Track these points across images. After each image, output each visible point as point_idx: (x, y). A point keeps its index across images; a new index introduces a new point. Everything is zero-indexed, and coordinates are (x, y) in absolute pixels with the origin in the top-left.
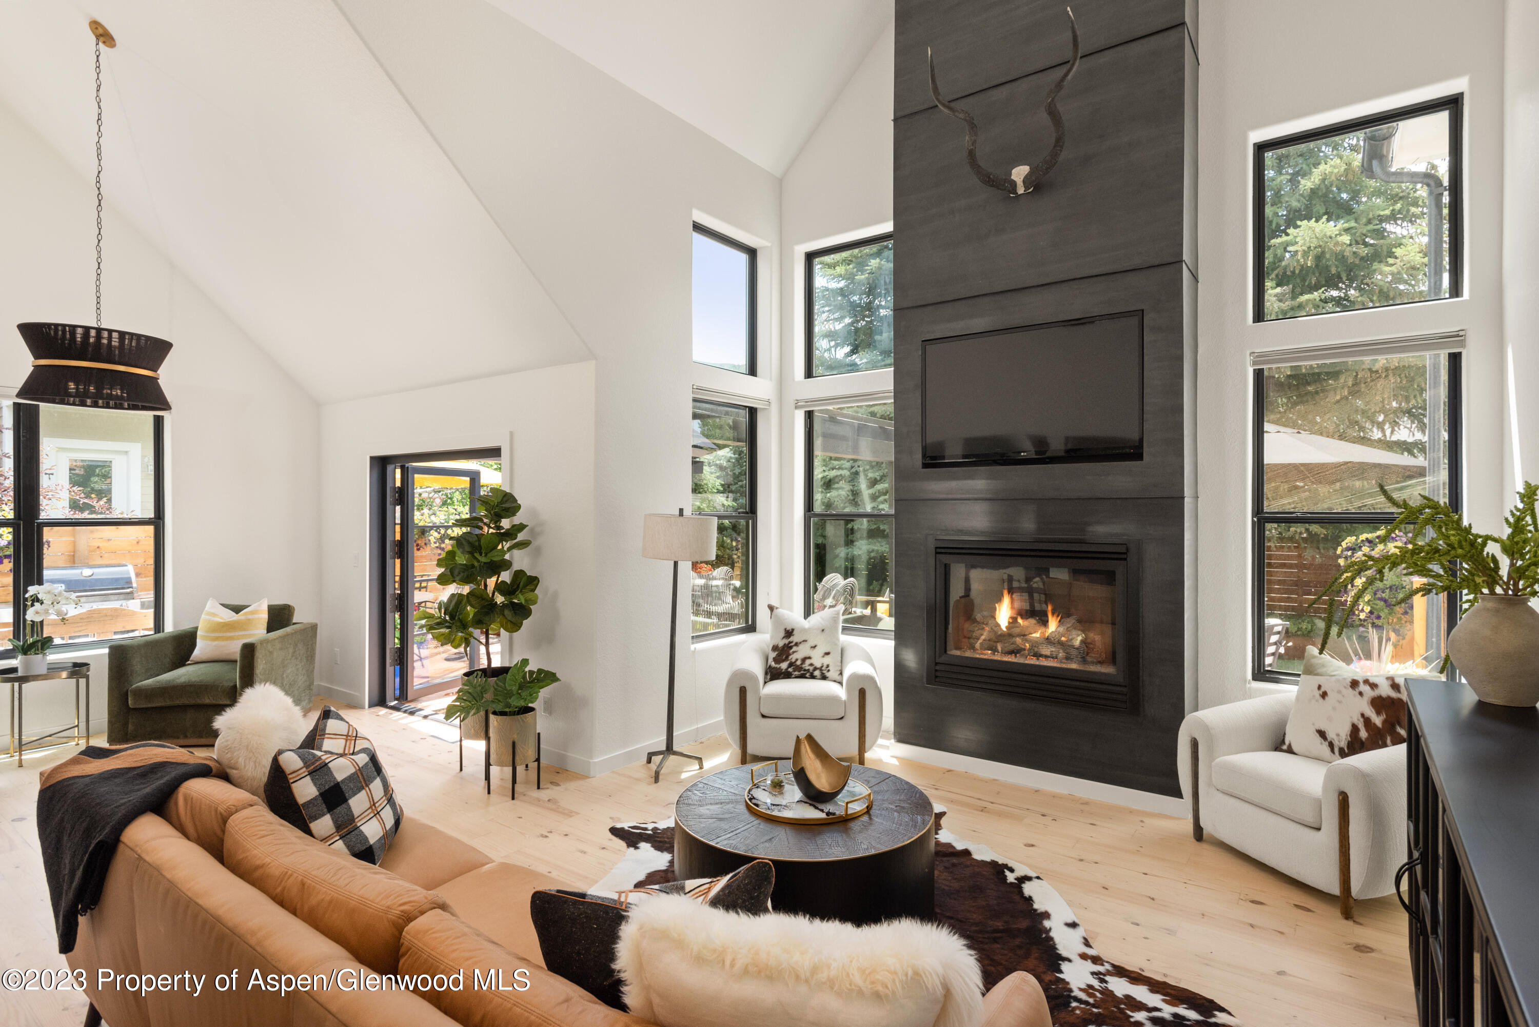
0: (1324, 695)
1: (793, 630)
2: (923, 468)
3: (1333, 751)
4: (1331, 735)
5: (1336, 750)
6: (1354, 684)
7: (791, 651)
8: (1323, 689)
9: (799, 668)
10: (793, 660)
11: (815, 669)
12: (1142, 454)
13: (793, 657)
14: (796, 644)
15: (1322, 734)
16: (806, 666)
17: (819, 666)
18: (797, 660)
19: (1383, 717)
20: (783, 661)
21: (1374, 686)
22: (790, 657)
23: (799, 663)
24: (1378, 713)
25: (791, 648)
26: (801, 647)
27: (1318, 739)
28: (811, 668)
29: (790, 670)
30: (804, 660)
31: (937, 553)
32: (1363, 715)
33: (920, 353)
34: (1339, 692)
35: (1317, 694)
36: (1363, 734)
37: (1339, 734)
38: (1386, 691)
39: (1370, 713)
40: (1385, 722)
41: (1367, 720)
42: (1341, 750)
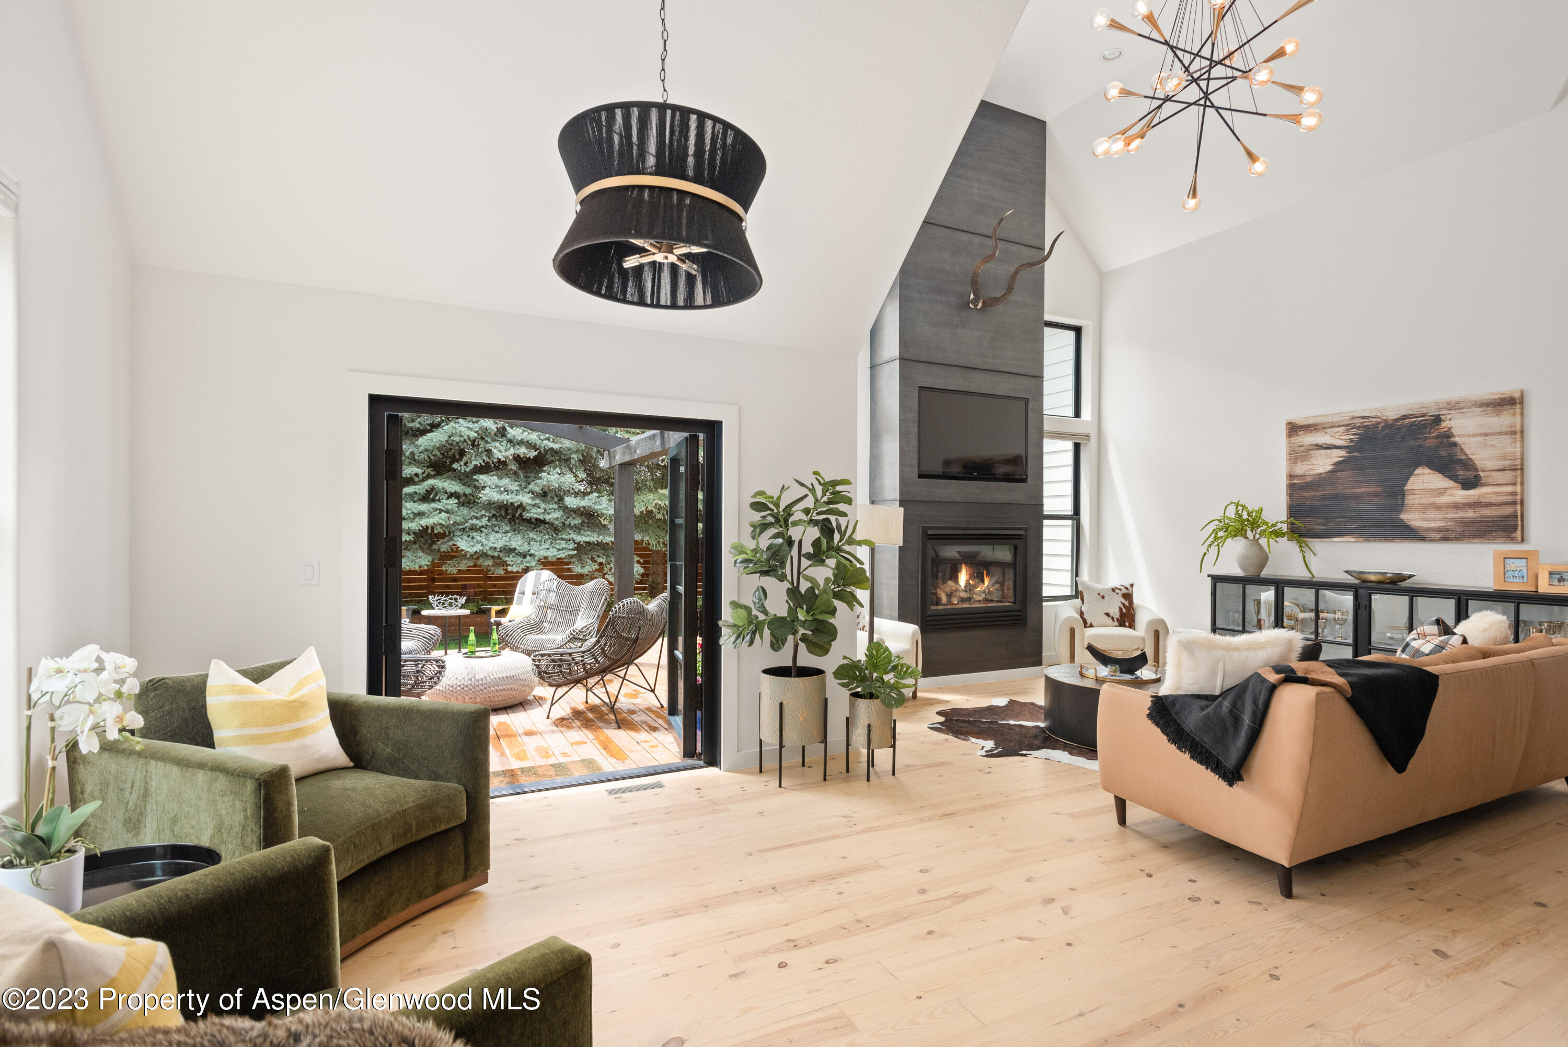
0: (1103, 597)
2: (919, 478)
3: (1114, 621)
4: (1112, 614)
5: (1115, 620)
6: (1113, 590)
8: (1101, 595)
12: (1027, 478)
15: (1108, 614)
19: (1128, 601)
21: (1120, 589)
24: (1126, 600)
27: (1106, 617)
31: (923, 539)
32: (1121, 602)
33: (917, 396)
34: (1109, 594)
35: (1100, 597)
36: (1124, 610)
37: (1115, 613)
38: (1124, 591)
39: (1124, 601)
40: (1129, 603)
41: (1124, 604)
42: (1117, 619)
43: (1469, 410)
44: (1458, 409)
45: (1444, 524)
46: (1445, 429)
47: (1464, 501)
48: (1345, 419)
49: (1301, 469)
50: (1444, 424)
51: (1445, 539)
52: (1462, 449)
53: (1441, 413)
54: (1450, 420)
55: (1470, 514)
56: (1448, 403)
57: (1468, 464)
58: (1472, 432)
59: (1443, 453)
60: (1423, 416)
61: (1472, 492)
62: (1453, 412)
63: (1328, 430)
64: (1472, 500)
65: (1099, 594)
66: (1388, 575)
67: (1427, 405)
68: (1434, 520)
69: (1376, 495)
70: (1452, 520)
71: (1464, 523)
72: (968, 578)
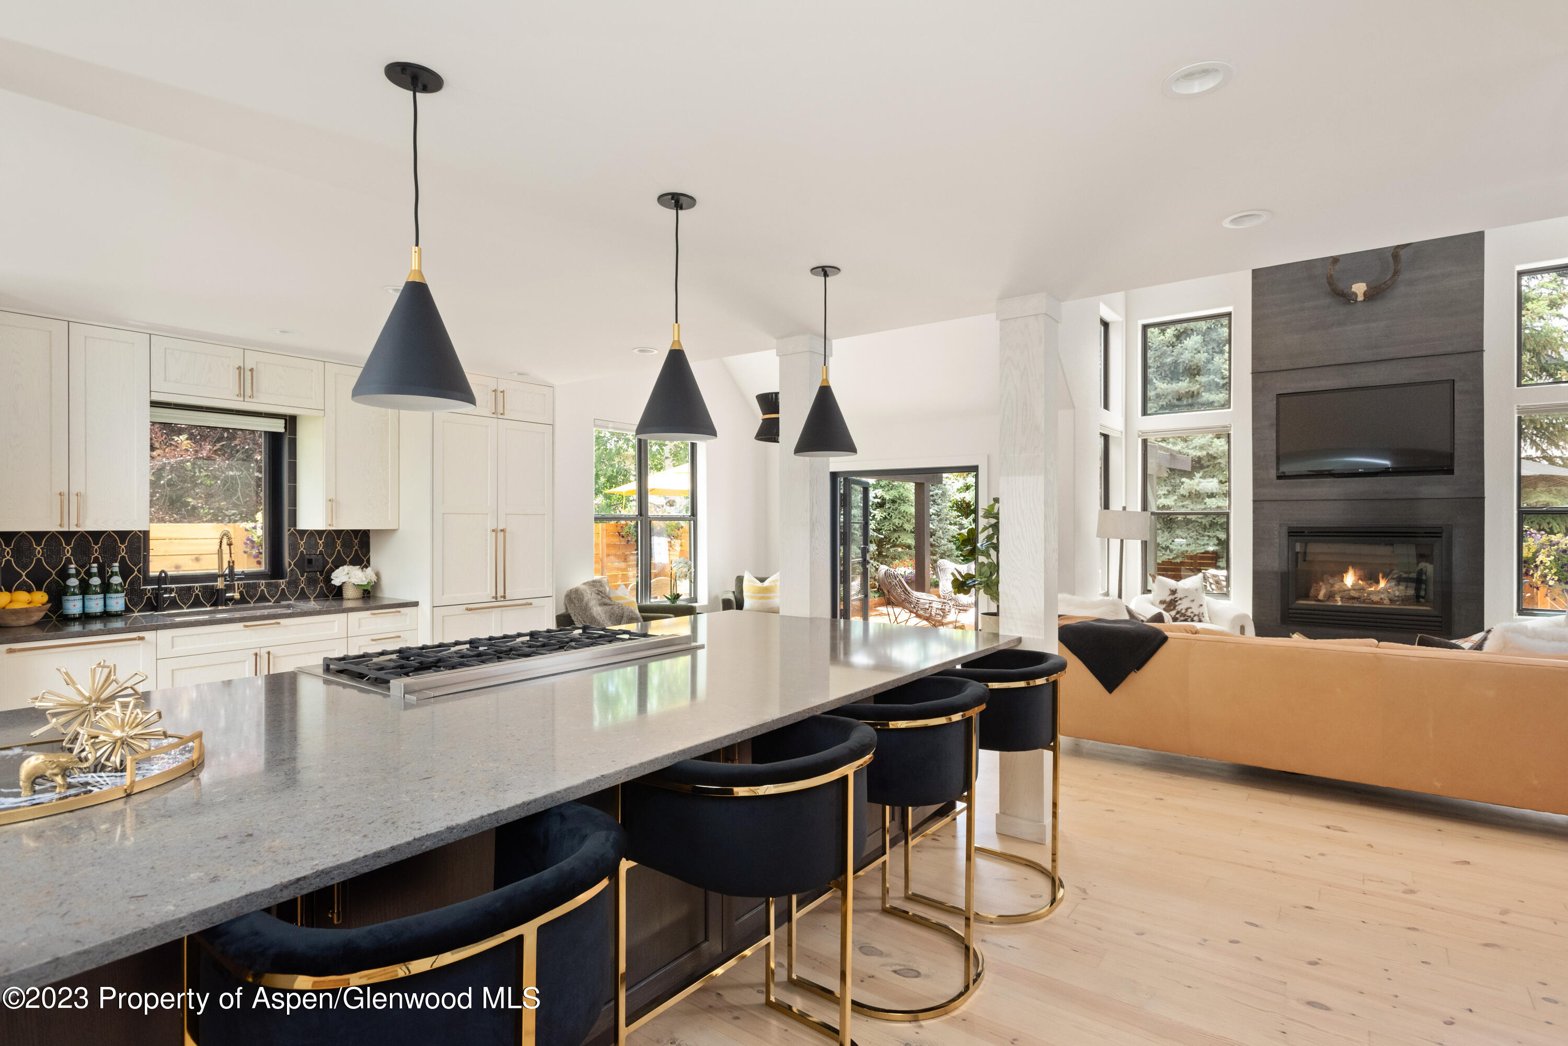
1: (1176, 590)
2: (1278, 479)
7: (1177, 604)
9: (1183, 615)
10: (1179, 610)
11: (1195, 615)
12: (1453, 470)
13: (1179, 608)
14: (1180, 599)
16: (1189, 613)
17: (1197, 613)
18: (1182, 609)
20: (1172, 610)
22: (1177, 607)
23: (1183, 611)
25: (1177, 601)
26: (1184, 600)
28: (1192, 615)
29: (1178, 616)
30: (1187, 609)
31: (1289, 536)
33: (1275, 402)
72: (1357, 577)
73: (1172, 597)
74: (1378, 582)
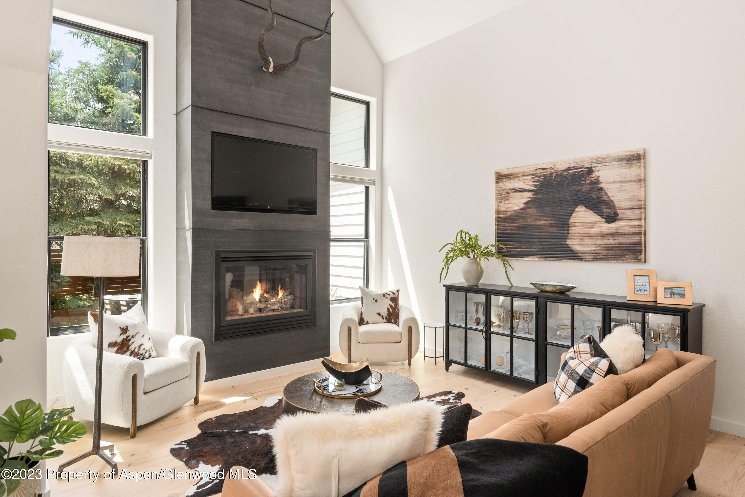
0: (376, 301)
1: (127, 327)
2: (212, 210)
3: (383, 319)
4: (382, 314)
5: (384, 318)
6: (384, 295)
7: (130, 343)
8: (375, 299)
9: (137, 354)
10: (133, 349)
12: (317, 212)
13: (132, 348)
14: (133, 337)
15: (379, 314)
16: (141, 351)
17: (148, 349)
18: (135, 348)
19: (394, 303)
21: (389, 295)
22: (130, 348)
23: (136, 350)
24: (393, 303)
25: (129, 340)
26: (136, 337)
27: (378, 316)
28: (144, 352)
30: (139, 347)
32: (389, 304)
33: (211, 138)
34: (381, 299)
35: (374, 301)
36: (391, 310)
37: (384, 313)
38: (392, 295)
39: (391, 303)
40: (395, 305)
41: (391, 306)
42: (386, 317)
43: (611, 164)
44: (604, 163)
45: (595, 249)
46: (595, 178)
47: (608, 231)
48: (531, 170)
49: (504, 206)
50: (594, 174)
51: (595, 259)
52: (606, 193)
53: (592, 166)
54: (598, 171)
55: (611, 241)
56: (597, 159)
57: (610, 204)
58: (612, 180)
59: (594, 196)
60: (581, 168)
61: (613, 225)
62: (600, 165)
63: (521, 178)
64: (612, 231)
65: (374, 299)
66: (558, 287)
67: (584, 160)
68: (588, 245)
69: (551, 226)
70: (599, 245)
71: (608, 248)
72: (263, 291)
73: (124, 336)
74: (277, 294)
